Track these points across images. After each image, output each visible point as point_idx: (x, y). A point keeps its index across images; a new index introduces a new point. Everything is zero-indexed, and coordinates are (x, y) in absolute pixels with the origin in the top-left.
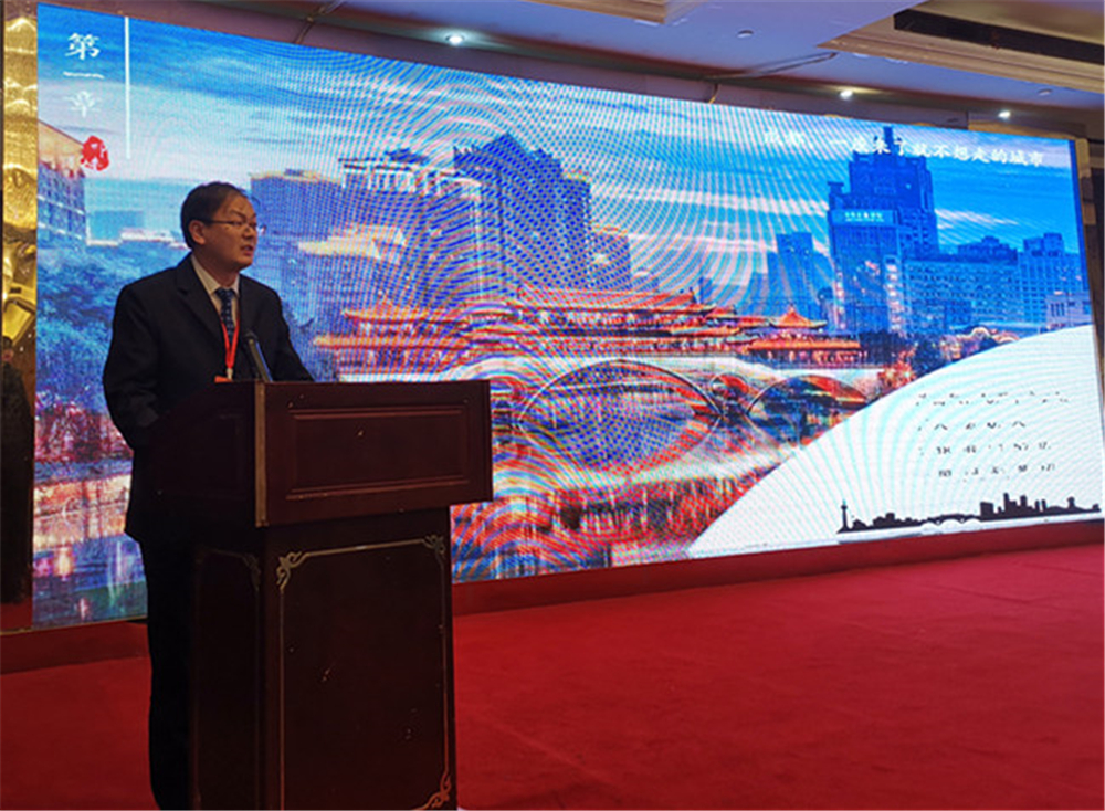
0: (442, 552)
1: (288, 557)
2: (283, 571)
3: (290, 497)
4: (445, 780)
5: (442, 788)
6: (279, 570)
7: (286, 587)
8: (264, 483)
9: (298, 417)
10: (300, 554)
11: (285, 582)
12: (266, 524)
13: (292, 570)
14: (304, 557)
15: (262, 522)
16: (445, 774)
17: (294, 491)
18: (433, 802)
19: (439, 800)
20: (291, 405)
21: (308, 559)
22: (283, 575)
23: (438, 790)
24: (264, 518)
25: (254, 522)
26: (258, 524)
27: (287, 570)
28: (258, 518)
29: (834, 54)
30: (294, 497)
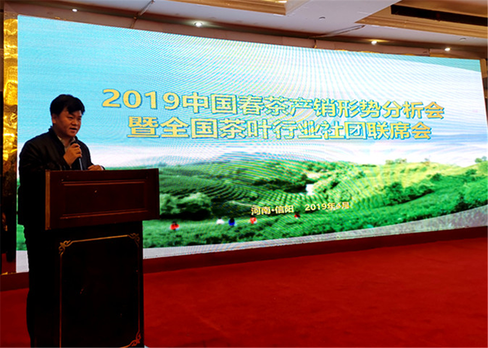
0: (138, 240)
1: (65, 242)
2: (61, 248)
3: (61, 218)
4: (138, 335)
5: (137, 338)
6: (60, 247)
7: (63, 255)
8: (49, 212)
9: (65, 185)
10: (70, 241)
11: (62, 253)
12: (50, 229)
13: (66, 248)
14: (72, 242)
15: (48, 228)
16: (138, 333)
17: (64, 215)
18: (132, 344)
19: (135, 343)
20: (62, 180)
21: (73, 243)
22: (61, 250)
23: (135, 339)
24: (49, 226)
25: (44, 228)
26: (46, 229)
27: (64, 248)
28: (46, 227)
29: (363, 26)
30: (63, 218)
